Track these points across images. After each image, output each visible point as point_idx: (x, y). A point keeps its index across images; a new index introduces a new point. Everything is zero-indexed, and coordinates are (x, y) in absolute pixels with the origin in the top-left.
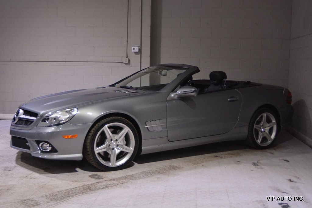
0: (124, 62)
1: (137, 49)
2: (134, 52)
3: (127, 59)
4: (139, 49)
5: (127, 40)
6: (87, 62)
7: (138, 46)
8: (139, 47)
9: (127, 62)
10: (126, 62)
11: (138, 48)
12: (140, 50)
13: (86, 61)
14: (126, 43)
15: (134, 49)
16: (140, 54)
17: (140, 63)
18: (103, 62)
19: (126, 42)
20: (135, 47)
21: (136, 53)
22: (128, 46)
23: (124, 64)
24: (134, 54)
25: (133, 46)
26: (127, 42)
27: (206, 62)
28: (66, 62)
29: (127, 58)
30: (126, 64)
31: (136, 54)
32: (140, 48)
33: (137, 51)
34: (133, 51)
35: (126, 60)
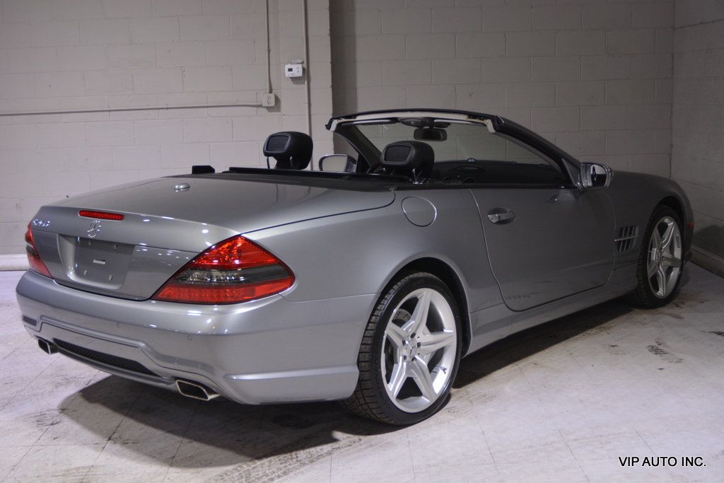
0: (265, 104)
1: (298, 71)
2: (291, 78)
3: (272, 96)
4: (304, 69)
5: (269, 48)
6: (168, 109)
7: (300, 61)
8: (303, 63)
9: (273, 104)
10: (268, 103)
11: (300, 66)
12: (306, 71)
13: (165, 106)
14: (267, 55)
15: (290, 70)
16: (306, 82)
17: (307, 105)
18: (208, 107)
19: (267, 52)
20: (291, 63)
21: (294, 79)
22: (271, 62)
23: (265, 110)
24: (290, 82)
25: (287, 63)
26: (269, 51)
27: (470, 95)
28: (109, 111)
29: (271, 92)
30: (269, 109)
31: (295, 84)
32: (305, 66)
33: (300, 74)
34: (288, 74)
35: (269, 98)
